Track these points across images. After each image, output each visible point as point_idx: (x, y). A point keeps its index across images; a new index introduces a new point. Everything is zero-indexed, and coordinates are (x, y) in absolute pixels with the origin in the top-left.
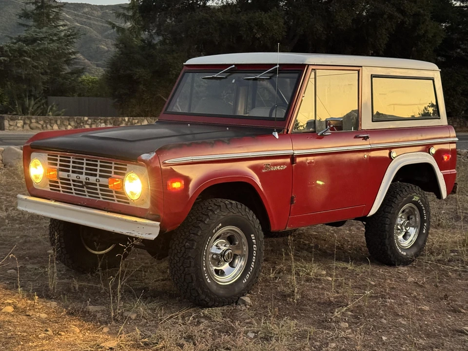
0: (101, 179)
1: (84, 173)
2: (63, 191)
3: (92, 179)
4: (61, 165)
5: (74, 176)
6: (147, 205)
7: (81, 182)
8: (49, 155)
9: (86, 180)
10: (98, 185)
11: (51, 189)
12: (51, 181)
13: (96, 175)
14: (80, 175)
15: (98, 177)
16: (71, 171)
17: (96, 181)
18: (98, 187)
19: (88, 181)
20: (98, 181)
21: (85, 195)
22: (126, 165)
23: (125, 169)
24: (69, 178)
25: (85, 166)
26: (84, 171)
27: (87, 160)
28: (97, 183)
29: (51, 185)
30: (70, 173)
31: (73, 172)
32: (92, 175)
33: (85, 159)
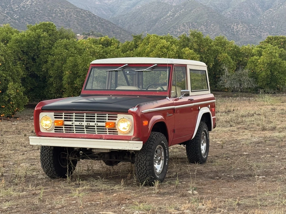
0: (98, 123)
1: (85, 121)
2: (65, 132)
3: (92, 124)
4: (65, 118)
5: (77, 123)
6: (132, 134)
7: (83, 126)
8: (54, 113)
9: (87, 124)
10: (96, 126)
11: (55, 132)
12: (55, 127)
13: (94, 121)
14: (82, 122)
15: (96, 122)
16: (74, 121)
17: (95, 124)
18: (96, 127)
19: (88, 125)
20: (96, 124)
21: (84, 133)
22: (117, 115)
23: (117, 117)
24: (73, 124)
25: (85, 117)
26: (85, 120)
27: (86, 114)
28: (95, 125)
29: (55, 130)
30: (74, 122)
31: (75, 121)
32: (91, 121)
33: (85, 114)
